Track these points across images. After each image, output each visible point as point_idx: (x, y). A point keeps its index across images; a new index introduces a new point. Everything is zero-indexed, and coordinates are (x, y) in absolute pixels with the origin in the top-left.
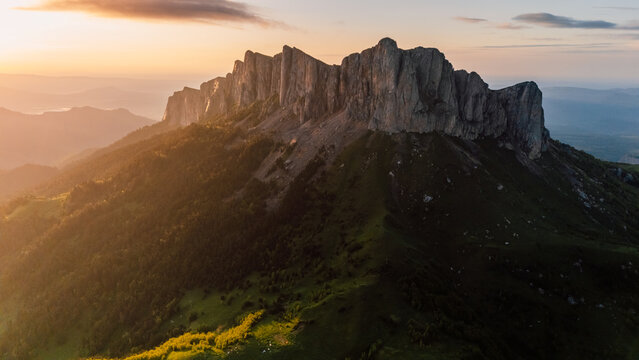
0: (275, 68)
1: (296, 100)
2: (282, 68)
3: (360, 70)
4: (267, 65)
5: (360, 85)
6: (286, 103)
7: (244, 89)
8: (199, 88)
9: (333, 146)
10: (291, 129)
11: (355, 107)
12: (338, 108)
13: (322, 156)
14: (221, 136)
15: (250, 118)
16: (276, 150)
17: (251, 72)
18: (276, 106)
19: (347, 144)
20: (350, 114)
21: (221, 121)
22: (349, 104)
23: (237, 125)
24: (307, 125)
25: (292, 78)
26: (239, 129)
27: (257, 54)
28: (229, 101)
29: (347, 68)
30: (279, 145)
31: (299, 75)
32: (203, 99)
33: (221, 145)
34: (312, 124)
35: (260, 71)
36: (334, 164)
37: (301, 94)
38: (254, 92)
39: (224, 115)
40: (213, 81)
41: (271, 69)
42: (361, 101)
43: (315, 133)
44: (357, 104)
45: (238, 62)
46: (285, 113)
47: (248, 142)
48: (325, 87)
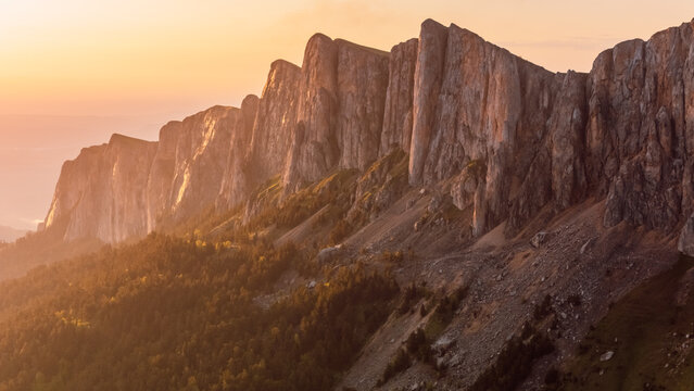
0: (394, 80)
1: (456, 170)
2: (419, 79)
3: (649, 84)
4: (372, 73)
5: (650, 127)
6: (427, 178)
7: (302, 138)
8: (157, 139)
9: (577, 301)
10: (450, 250)
11: (637, 188)
12: (584, 189)
13: (544, 326)
14: (242, 270)
15: (323, 221)
16: (406, 310)
17: (323, 91)
18: (400, 186)
19: (618, 294)
20: (622, 209)
21: (230, 227)
22: (618, 181)
23: (286, 237)
24: (495, 237)
25: (447, 108)
26: (291, 250)
27: (340, 42)
28: (253, 171)
29: (609, 78)
30: (414, 295)
31: (467, 98)
32: (167, 169)
33: (244, 293)
34: (508, 236)
35: (350, 89)
36: (583, 350)
37: (474, 152)
38: (332, 147)
39: (238, 210)
40: (200, 117)
41: (383, 82)
42: (652, 171)
43: (518, 263)
44: (643, 181)
45: (280, 68)
46: (427, 206)
47: (323, 287)
48: (545, 132)
